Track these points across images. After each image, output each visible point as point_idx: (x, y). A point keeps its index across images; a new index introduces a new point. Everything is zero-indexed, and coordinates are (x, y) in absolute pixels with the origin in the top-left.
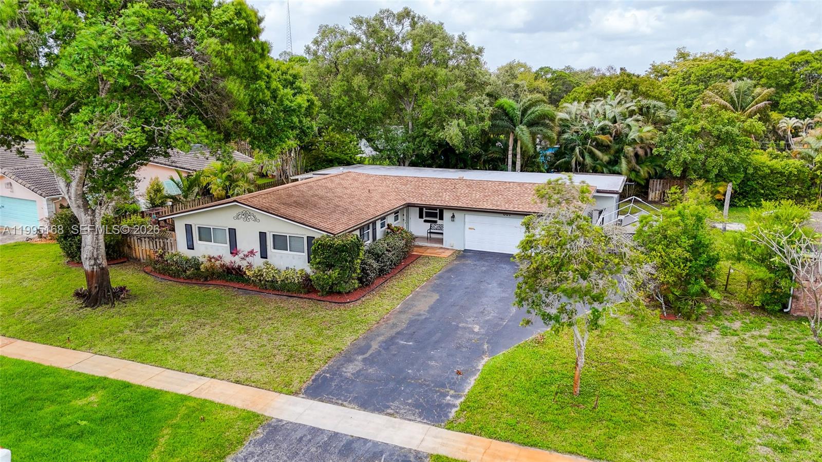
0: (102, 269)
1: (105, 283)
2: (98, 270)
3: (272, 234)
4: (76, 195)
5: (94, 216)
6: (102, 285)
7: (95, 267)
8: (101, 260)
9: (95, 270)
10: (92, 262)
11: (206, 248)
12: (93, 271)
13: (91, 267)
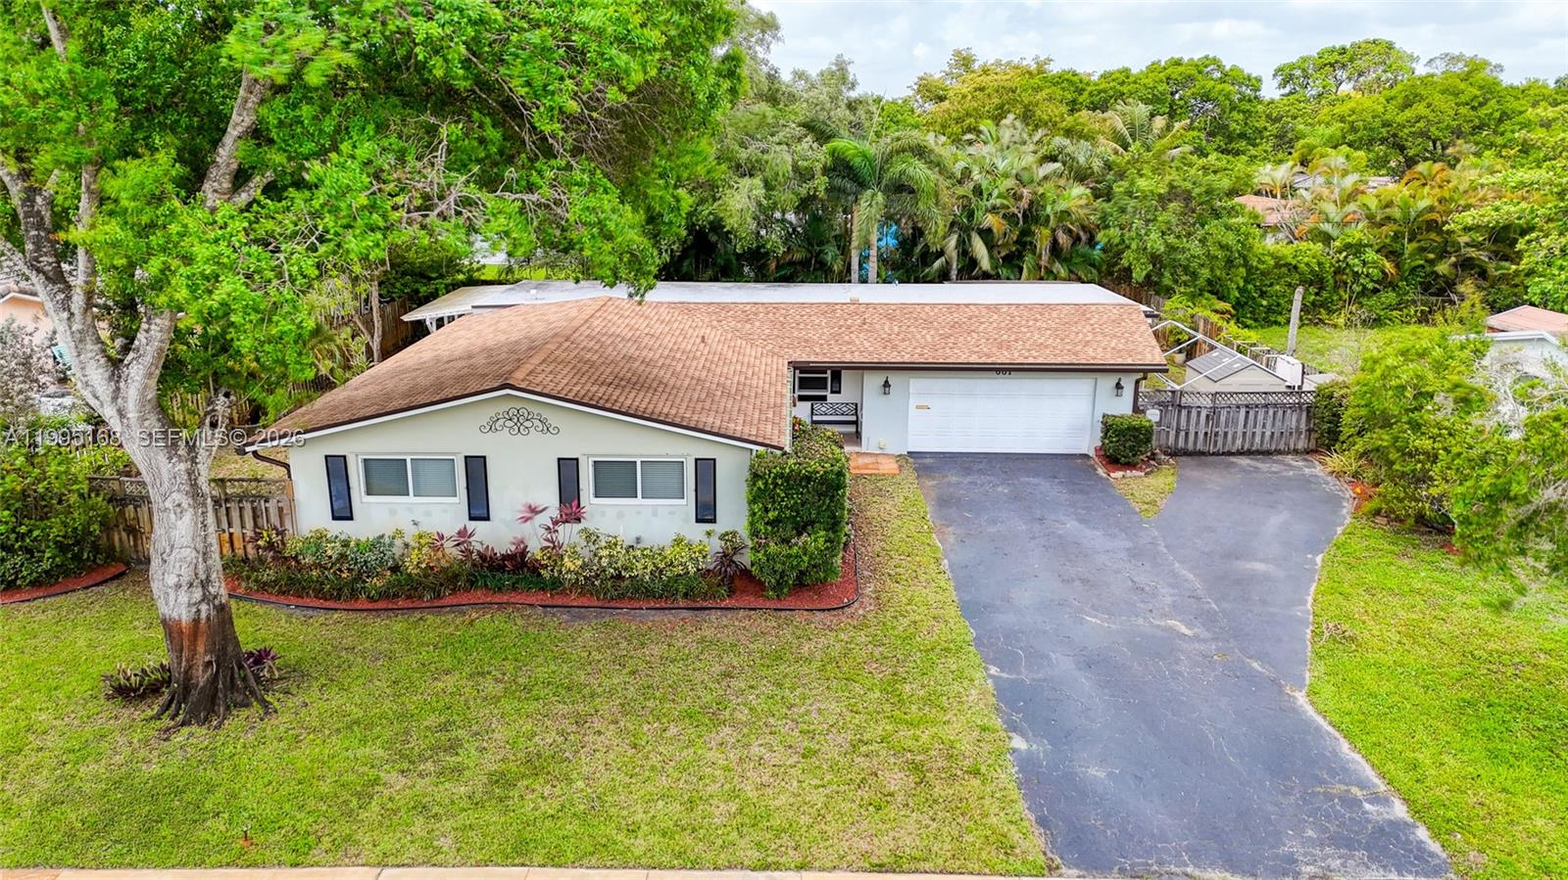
0: (222, 609)
1: (230, 649)
2: (213, 613)
3: (591, 460)
4: (142, 402)
5: (194, 461)
6: (225, 654)
7: (204, 607)
8: (217, 584)
9: (203, 615)
10: (198, 594)
11: (393, 513)
12: (196, 621)
13: (194, 610)
